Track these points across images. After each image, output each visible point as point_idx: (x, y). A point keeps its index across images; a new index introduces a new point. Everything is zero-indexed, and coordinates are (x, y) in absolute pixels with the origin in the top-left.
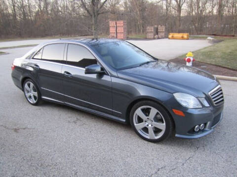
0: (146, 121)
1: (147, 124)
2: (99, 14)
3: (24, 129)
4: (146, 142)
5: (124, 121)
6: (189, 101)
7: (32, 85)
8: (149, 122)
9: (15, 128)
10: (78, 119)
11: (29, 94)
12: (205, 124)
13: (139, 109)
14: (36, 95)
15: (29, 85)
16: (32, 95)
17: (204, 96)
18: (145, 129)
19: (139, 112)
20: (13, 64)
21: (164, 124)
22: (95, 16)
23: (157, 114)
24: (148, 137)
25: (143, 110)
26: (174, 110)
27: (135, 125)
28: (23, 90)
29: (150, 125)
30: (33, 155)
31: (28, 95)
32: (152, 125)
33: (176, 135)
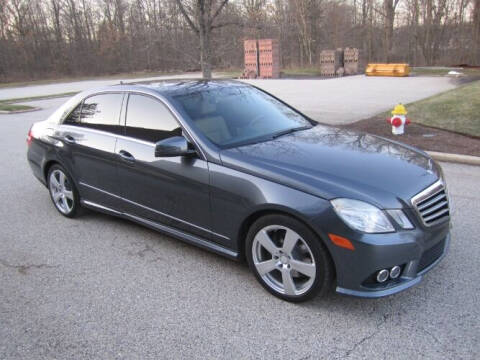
0: (277, 258)
1: (280, 263)
2: (212, 28)
3: (39, 267)
4: (278, 301)
5: (235, 254)
6: (365, 218)
7: (62, 176)
8: (283, 258)
9: (21, 264)
10: (148, 248)
11: (59, 194)
12: (403, 267)
13: (263, 232)
14: (71, 197)
15: (58, 177)
16: (64, 196)
17: (400, 206)
18: (277, 274)
19: (262, 238)
20: (29, 135)
21: (314, 265)
22: (204, 32)
23: (299, 243)
24: (282, 291)
25: (271, 234)
26: (332, 236)
27: (257, 263)
28: (48, 186)
29: (285, 266)
30: (45, 324)
31: (56, 196)
32: (289, 266)
33: (338, 289)
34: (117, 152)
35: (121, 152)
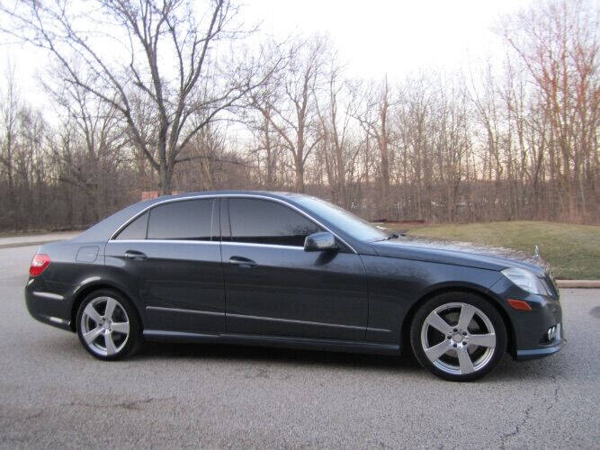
0: (450, 338)
1: (453, 343)
5: (397, 347)
7: (112, 304)
8: (458, 336)
9: (118, 403)
11: (97, 332)
12: (556, 328)
13: (435, 312)
14: (126, 330)
15: (101, 308)
16: (107, 333)
19: (433, 319)
21: (493, 334)
22: (166, 167)
23: (476, 316)
24: (459, 373)
25: (442, 314)
27: (426, 350)
29: (460, 345)
31: (90, 336)
32: (464, 344)
33: (520, 353)
34: (226, 259)
35: (232, 258)
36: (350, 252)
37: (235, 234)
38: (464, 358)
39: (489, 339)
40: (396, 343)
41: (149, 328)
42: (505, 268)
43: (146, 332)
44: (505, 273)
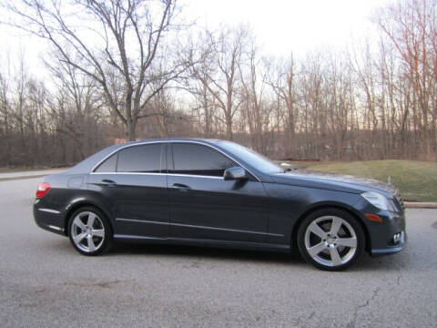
0: (325, 240)
1: (327, 244)
3: (116, 283)
5: (288, 247)
7: (93, 217)
8: (330, 239)
9: (97, 283)
11: (82, 236)
12: (400, 235)
13: (314, 222)
14: (102, 234)
15: (85, 219)
16: (89, 236)
19: (313, 227)
21: (354, 238)
22: (131, 121)
23: (343, 225)
24: (331, 265)
25: (320, 224)
26: (366, 215)
27: (308, 248)
29: (332, 246)
31: (77, 238)
32: (335, 244)
33: (373, 251)
34: (171, 186)
35: (175, 185)
36: (256, 180)
37: (177, 168)
38: (335, 255)
39: (352, 242)
40: (287, 244)
41: (118, 233)
42: (363, 192)
43: (116, 236)
44: (364, 195)
